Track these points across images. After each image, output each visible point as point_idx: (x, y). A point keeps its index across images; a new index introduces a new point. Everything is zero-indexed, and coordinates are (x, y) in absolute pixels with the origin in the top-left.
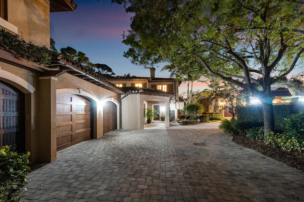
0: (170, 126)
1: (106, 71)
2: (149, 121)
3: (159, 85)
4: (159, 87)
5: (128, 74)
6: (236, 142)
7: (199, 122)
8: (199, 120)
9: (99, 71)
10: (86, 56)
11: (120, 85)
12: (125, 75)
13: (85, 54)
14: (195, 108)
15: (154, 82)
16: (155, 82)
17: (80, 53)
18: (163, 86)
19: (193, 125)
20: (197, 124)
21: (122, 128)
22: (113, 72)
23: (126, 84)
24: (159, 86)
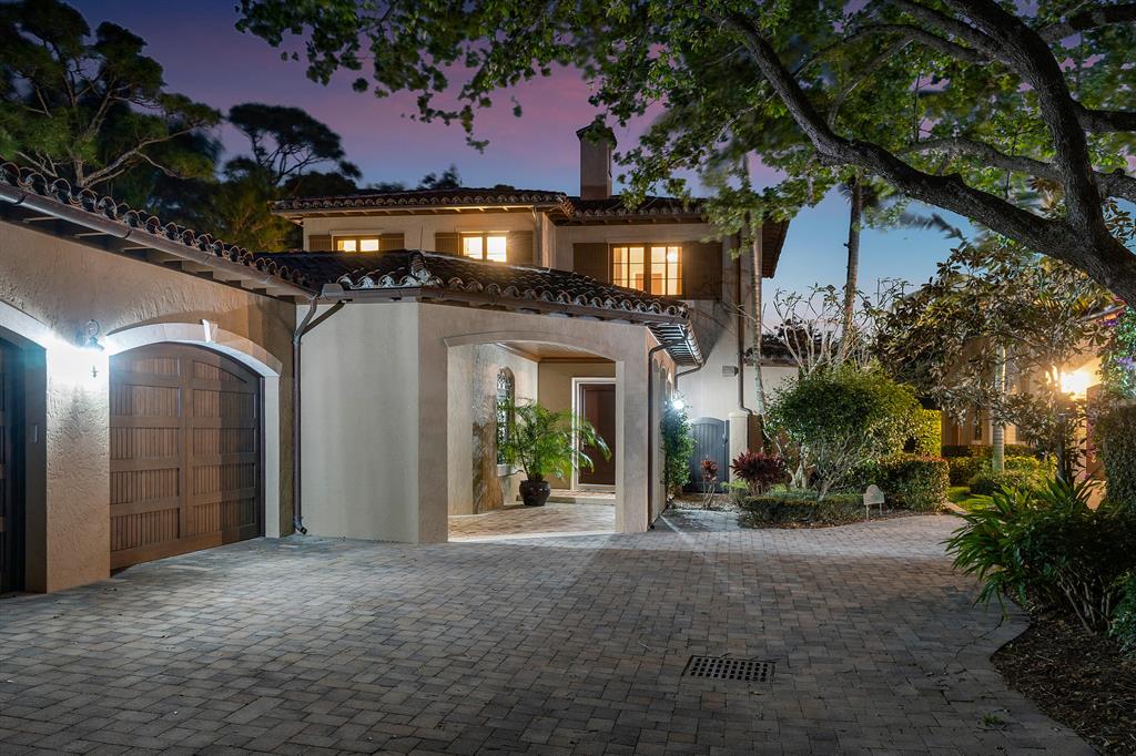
0: (652, 527)
1: (304, 153)
2: (534, 493)
3: (629, 245)
4: (624, 260)
5: (446, 175)
6: (1003, 670)
7: (874, 507)
8: (873, 495)
9: (260, 151)
10: (144, 52)
11: (362, 242)
12: (429, 179)
13: (139, 42)
14: (845, 407)
15: (590, 223)
16: (601, 223)
17: (108, 30)
18: (654, 250)
19: (825, 524)
20: (854, 521)
21: (304, 531)
22: (347, 159)
23: (402, 235)
24: (625, 250)
